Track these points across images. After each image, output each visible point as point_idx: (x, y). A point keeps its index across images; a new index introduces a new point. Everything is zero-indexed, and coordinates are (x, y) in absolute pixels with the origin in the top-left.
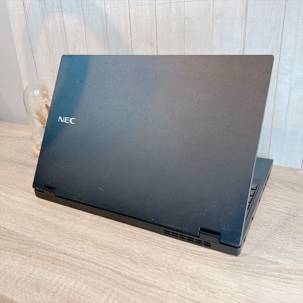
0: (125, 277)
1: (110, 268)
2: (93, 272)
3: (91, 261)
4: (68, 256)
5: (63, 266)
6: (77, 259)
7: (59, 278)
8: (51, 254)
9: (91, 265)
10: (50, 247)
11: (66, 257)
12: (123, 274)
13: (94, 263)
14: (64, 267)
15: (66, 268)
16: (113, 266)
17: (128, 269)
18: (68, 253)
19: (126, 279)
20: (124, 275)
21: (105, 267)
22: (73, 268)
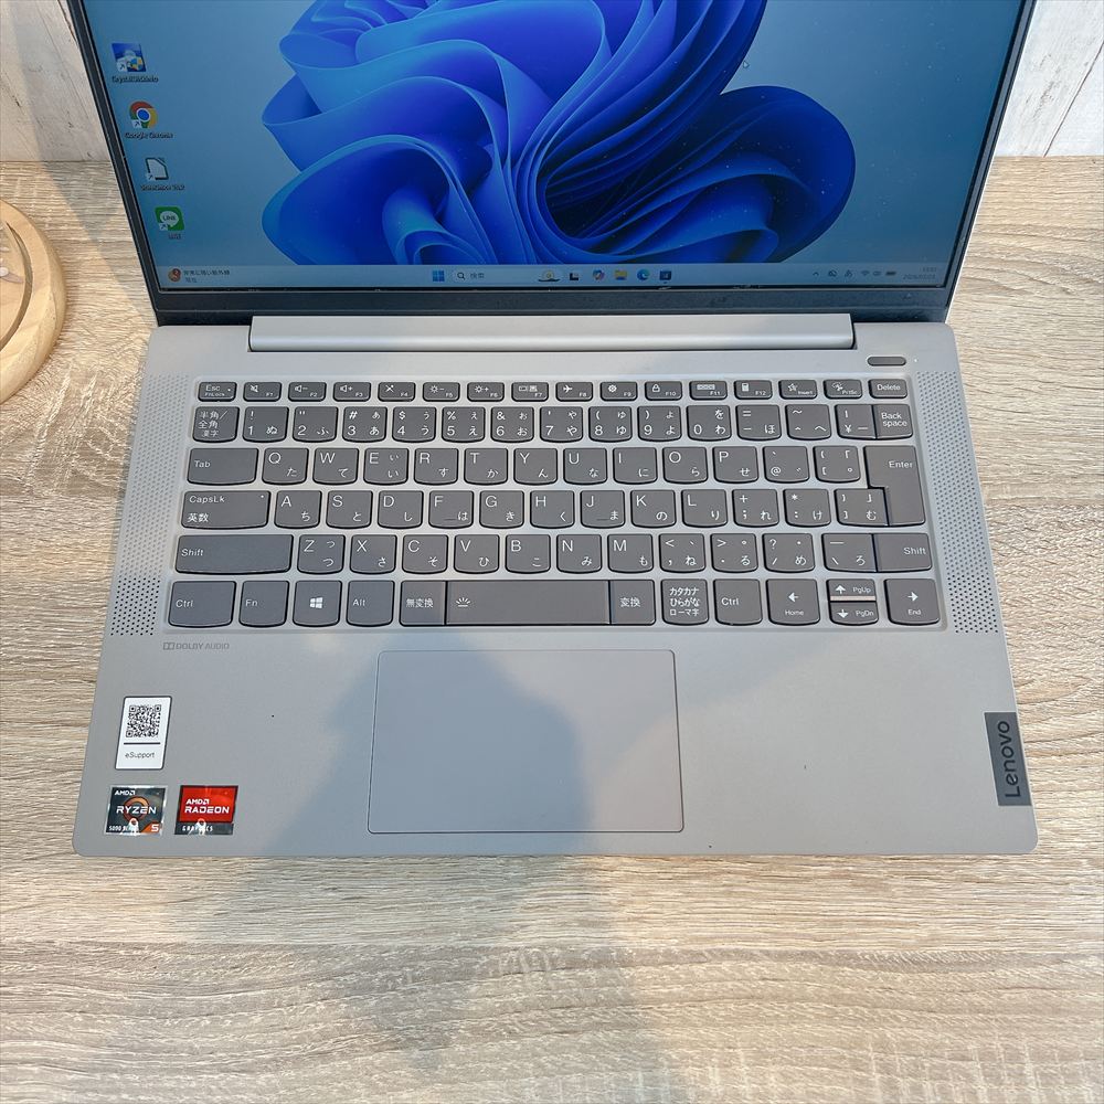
0: (882, 968)
1: (802, 953)
2: (751, 997)
3: (710, 952)
4: (597, 966)
5: (619, 1026)
6: (643, 969)
7: (645, 1085)
8: (517, 991)
9: (719, 970)
10: (486, 960)
11: (592, 974)
12: (867, 957)
13: (725, 955)
14: (625, 1025)
15: (634, 1027)
16: (804, 936)
17: (868, 923)
18: (584, 957)
19: (891, 971)
20: (872, 957)
21: (782, 957)
22: (661, 1013)
